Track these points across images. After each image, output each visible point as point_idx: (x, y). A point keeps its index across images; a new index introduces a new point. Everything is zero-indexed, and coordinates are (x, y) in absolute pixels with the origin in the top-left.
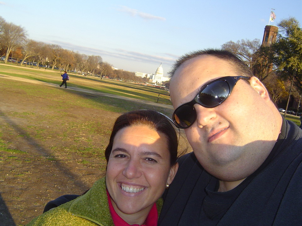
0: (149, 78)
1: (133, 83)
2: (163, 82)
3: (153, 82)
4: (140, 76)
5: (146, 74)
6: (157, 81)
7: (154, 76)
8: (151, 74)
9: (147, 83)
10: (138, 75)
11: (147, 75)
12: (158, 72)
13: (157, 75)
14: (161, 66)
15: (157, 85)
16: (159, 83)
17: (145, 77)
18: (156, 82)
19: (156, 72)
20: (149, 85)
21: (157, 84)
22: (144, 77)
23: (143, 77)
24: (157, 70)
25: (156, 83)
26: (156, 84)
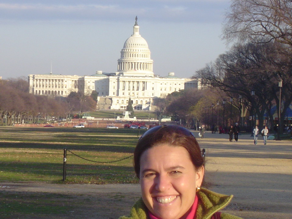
0: (95, 95)
1: (23, 125)
2: (157, 101)
3: (115, 107)
4: (54, 89)
5: (76, 78)
6: (131, 102)
7: (113, 80)
8: (100, 72)
9: (89, 118)
10: (45, 89)
11: (81, 84)
12: (129, 59)
13: (129, 73)
14: (137, 34)
15: (134, 119)
16: (139, 107)
17: (77, 90)
18: (126, 104)
19: (120, 62)
20: (93, 126)
21: (131, 116)
22: (72, 94)
23: (66, 94)
24: (123, 53)
25: (129, 108)
26: (127, 113)
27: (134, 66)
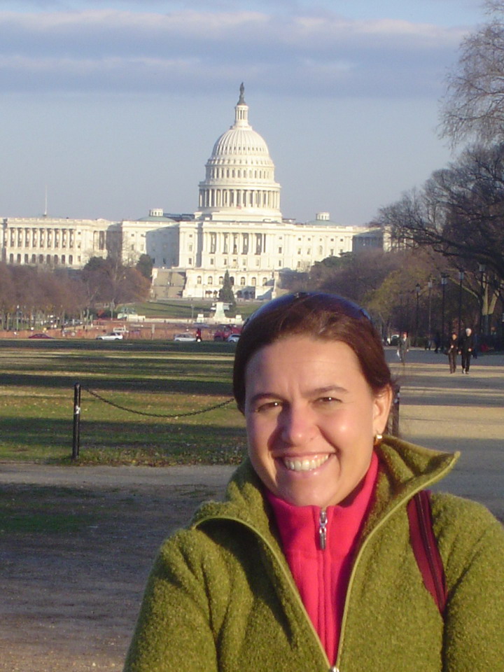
0: (146, 264)
2: (289, 278)
3: (193, 291)
4: (53, 252)
5: (104, 225)
6: (228, 281)
7: (187, 229)
8: (159, 212)
10: (31, 252)
11: (113, 239)
12: (224, 182)
13: (224, 214)
14: (244, 123)
16: (248, 293)
17: (104, 254)
18: (217, 286)
19: (204, 189)
22: (94, 263)
23: (79, 263)
24: (210, 168)
25: (225, 295)
26: (221, 307)
27: (237, 198)
